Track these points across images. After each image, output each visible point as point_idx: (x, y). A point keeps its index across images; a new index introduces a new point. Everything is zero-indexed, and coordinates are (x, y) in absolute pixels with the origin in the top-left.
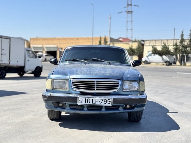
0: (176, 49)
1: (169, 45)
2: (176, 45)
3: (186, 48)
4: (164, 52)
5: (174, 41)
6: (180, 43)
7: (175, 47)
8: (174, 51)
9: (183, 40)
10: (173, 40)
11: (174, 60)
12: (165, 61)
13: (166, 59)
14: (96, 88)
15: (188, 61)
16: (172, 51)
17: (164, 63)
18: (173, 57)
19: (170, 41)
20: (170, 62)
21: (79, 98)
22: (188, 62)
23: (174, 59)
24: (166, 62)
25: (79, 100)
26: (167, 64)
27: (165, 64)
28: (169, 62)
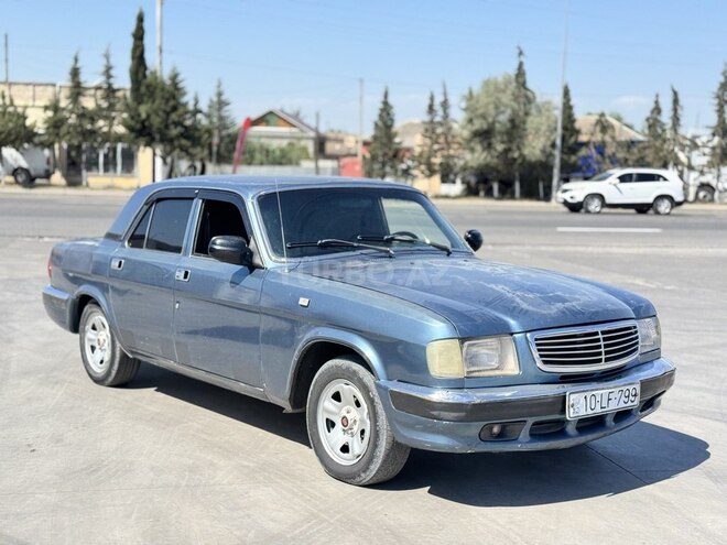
0: (56, 125)
1: (26, 107)
2: (55, 107)
3: (93, 120)
4: (9, 134)
5: (34, 91)
6: (68, 101)
7: (50, 113)
8: (48, 128)
9: (77, 90)
10: (31, 87)
11: (46, 167)
12: (11, 170)
13: (16, 160)
14: (603, 357)
15: (94, 168)
16: (41, 129)
17: (8, 174)
18: (44, 155)
19: (22, 88)
20: (33, 173)
21: (572, 397)
22: (94, 173)
23: (45, 162)
24: (15, 172)
25: (572, 402)
26: (20, 179)
27: (11, 179)
28: (26, 171)
